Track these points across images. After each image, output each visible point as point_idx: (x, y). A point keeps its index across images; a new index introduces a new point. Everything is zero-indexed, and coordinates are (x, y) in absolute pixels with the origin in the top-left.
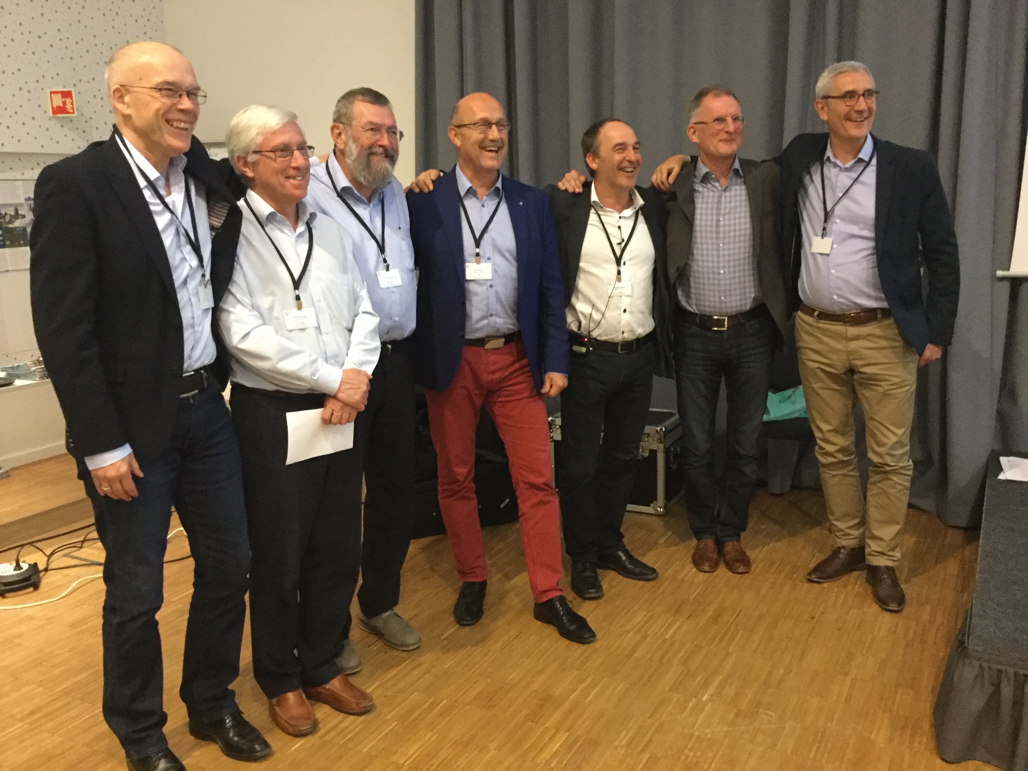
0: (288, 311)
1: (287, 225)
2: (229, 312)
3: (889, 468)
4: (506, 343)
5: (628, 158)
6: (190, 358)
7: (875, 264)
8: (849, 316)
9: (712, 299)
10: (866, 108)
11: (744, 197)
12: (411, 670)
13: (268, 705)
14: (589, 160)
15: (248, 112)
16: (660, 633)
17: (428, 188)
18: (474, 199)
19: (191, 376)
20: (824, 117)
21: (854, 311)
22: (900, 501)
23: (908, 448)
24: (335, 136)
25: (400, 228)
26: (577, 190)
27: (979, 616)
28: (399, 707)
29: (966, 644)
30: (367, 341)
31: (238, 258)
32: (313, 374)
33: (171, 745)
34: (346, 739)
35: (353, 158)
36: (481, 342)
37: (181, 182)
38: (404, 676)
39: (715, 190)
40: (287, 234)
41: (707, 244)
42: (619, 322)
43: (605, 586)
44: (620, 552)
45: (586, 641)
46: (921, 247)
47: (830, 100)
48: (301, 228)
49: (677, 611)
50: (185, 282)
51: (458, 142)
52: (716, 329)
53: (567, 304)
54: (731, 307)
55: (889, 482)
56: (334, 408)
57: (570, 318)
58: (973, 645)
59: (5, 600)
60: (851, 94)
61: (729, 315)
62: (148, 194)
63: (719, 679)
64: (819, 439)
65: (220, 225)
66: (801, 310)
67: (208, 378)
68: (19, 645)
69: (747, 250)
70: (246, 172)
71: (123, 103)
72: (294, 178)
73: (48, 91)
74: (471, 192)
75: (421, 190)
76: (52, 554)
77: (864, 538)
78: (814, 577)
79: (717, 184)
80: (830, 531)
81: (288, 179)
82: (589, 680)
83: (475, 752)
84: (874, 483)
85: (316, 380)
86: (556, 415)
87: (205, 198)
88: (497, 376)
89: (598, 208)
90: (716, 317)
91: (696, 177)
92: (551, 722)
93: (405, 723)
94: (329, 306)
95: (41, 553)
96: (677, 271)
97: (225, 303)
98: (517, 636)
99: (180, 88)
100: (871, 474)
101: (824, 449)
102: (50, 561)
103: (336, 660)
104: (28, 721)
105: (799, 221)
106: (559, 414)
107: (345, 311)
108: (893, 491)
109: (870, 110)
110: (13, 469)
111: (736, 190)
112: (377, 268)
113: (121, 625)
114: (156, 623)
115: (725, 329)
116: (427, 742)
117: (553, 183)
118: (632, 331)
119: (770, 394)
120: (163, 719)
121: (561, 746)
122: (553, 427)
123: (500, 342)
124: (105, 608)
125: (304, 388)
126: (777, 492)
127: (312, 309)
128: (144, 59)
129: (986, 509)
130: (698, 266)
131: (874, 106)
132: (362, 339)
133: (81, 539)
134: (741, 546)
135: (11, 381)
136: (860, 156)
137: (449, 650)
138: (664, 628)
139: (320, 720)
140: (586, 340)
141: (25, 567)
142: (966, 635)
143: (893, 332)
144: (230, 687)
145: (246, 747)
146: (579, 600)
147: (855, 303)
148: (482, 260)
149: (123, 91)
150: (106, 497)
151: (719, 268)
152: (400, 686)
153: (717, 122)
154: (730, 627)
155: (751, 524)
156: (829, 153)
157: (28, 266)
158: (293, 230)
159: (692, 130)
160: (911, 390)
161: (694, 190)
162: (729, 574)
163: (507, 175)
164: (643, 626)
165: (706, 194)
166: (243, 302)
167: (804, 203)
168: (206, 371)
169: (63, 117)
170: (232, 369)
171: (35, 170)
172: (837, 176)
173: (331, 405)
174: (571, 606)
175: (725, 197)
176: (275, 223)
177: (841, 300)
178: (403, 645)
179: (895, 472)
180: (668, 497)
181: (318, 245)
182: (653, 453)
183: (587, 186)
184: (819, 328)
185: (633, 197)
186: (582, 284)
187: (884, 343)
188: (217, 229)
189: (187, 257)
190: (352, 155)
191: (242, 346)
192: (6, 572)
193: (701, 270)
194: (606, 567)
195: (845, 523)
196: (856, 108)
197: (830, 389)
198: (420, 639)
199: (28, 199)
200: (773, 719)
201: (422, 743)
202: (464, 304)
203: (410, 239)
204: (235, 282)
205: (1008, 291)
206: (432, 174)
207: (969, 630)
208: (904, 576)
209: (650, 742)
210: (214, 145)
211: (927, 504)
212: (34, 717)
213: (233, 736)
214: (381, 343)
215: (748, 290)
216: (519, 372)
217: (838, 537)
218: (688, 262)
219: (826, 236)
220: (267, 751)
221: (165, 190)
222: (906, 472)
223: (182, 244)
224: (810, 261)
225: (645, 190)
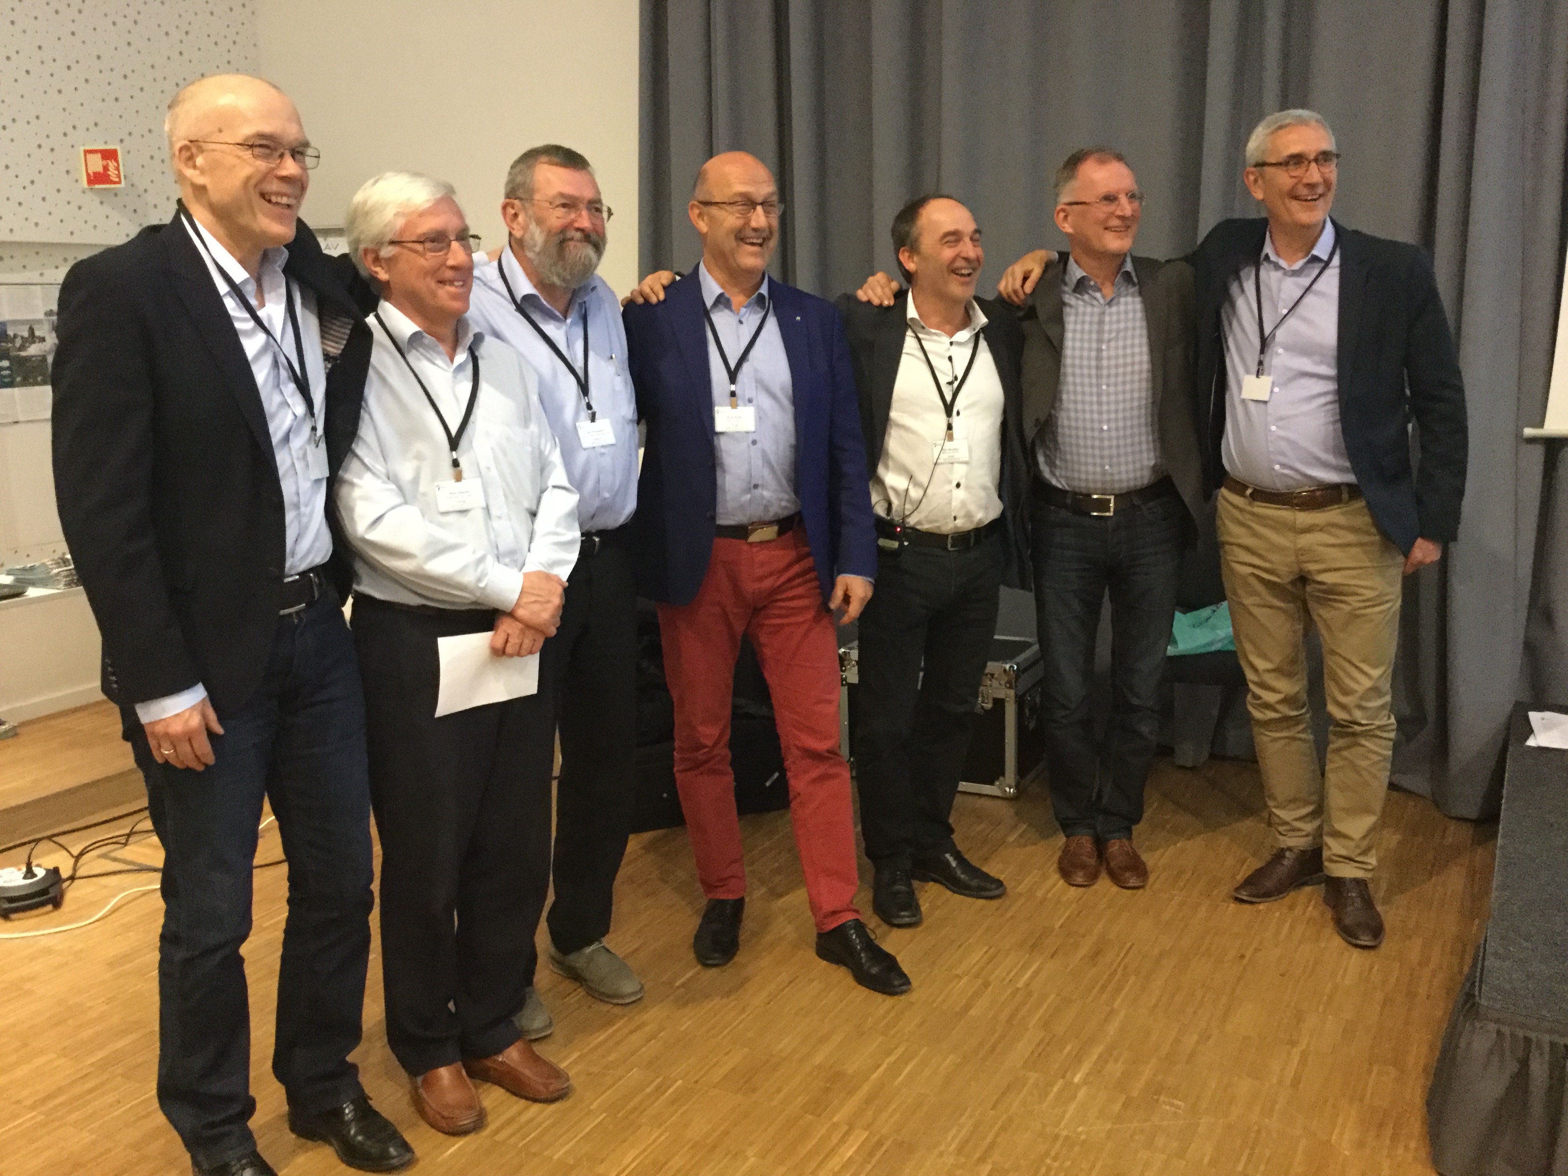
0: (441, 484)
1: (438, 353)
2: (352, 484)
3: (1358, 728)
4: (780, 533)
5: (964, 255)
6: (293, 554)
7: (1338, 417)
8: (1299, 496)
9: (1091, 468)
10: (1321, 180)
11: (1139, 315)
12: (627, 1035)
13: (409, 1086)
14: (904, 257)
15: (380, 184)
16: (1008, 980)
17: (658, 298)
18: (727, 312)
19: (295, 582)
20: (1259, 195)
21: (1307, 488)
22: (1375, 777)
23: (1388, 698)
24: (508, 219)
25: (613, 357)
26: (886, 303)
27: (1496, 954)
28: (611, 1090)
29: (1477, 998)
30: (559, 530)
31: (366, 403)
32: (479, 580)
33: (261, 1147)
34: (528, 1139)
35: (537, 249)
36: (741, 531)
37: (280, 287)
38: (617, 1043)
39: (1095, 302)
40: (439, 366)
41: (1082, 385)
42: (950, 503)
43: (924, 907)
44: (948, 856)
45: (897, 990)
46: (1408, 392)
47: (1266, 169)
48: (462, 357)
49: (1033, 947)
50: (286, 439)
51: (703, 226)
52: (1095, 514)
53: (871, 475)
54: (1121, 481)
55: (1360, 750)
56: (510, 631)
57: (875, 498)
58: (1487, 999)
59: (9, 924)
60: (1298, 159)
61: (1117, 492)
62: (231, 305)
63: (1097, 1051)
64: (1253, 683)
65: (340, 352)
66: (1226, 487)
67: (320, 585)
68: (30, 992)
69: (1144, 394)
70: (376, 273)
71: (195, 167)
72: (451, 282)
73: (82, 149)
74: (722, 301)
75: (645, 300)
76: (82, 854)
77: (1321, 836)
78: (1244, 895)
79: (1098, 295)
80: (1269, 824)
81: (440, 285)
82: (901, 1050)
83: (725, 1160)
84: (1338, 751)
85: (484, 589)
86: (851, 645)
87: (316, 311)
88: (768, 583)
89: (917, 329)
90: (1095, 497)
91: (1066, 284)
92: (842, 1115)
93: (620, 1115)
94: (502, 475)
95: (65, 853)
96: (1036, 426)
97: (346, 470)
98: (791, 982)
99: (281, 143)
100: (1331, 737)
101: (1259, 698)
102: (79, 864)
103: (513, 1019)
104: (44, 1109)
105: (1222, 348)
106: (856, 643)
107: (528, 485)
108: (1364, 763)
109: (1327, 184)
110: (23, 724)
111: (1126, 304)
112: (576, 418)
113: (188, 962)
114: (240, 960)
115: (1111, 514)
116: (650, 1145)
117: (849, 292)
118: (969, 515)
119: (1178, 615)
120: (250, 1106)
121: (857, 1152)
122: (846, 663)
123: (769, 533)
124: (163, 937)
125: (466, 601)
126: (1188, 763)
127: (479, 481)
128: (226, 100)
129: (1508, 793)
130: (1069, 418)
131: (1333, 177)
132: (552, 528)
133: (127, 831)
134: (1133, 846)
135: (20, 590)
136: (1315, 252)
137: (685, 1004)
138: (1014, 971)
139: (488, 1109)
140: (899, 529)
141: (40, 873)
142: (1477, 985)
143: (1364, 520)
144: (349, 1058)
145: (374, 1149)
146: (885, 927)
147: (1307, 477)
148: (740, 402)
149: (194, 150)
150: (167, 764)
151: (1101, 422)
152: (610, 1059)
153: (1104, 202)
154: (1116, 971)
155: (1147, 815)
156: (1268, 249)
157: (48, 414)
158: (448, 359)
159: (1062, 215)
160: (1394, 609)
161: (1064, 304)
162: (1115, 889)
163: (776, 276)
164: (983, 969)
165: (1081, 310)
166: (373, 469)
167: (1230, 324)
168: (317, 575)
169: (105, 189)
170: (355, 572)
171: (61, 269)
172: (1280, 281)
173: (506, 627)
174: (873, 937)
175: (1111, 314)
176: (421, 350)
177: (1286, 471)
178: (616, 995)
179: (1369, 734)
180: (1022, 771)
181: (488, 382)
182: (999, 704)
183: (900, 296)
184: (1253, 514)
185: (971, 312)
186: (894, 443)
187: (1351, 538)
188: (334, 358)
189: (289, 401)
190: (535, 245)
191: (371, 536)
192: (11, 881)
193: (1073, 424)
194: (925, 879)
195: (1293, 813)
196: (1305, 181)
197: (1271, 607)
198: (642, 988)
199: (49, 313)
200: (1181, 1112)
201: (643, 1146)
202: (713, 470)
203: (628, 373)
204: (362, 439)
205: (1541, 459)
206: (664, 277)
207: (1482, 974)
208: (1381, 894)
209: (992, 1146)
210: (328, 232)
211: (1417, 782)
212: (52, 1104)
213: (356, 1135)
214: (583, 535)
215: (1145, 455)
216: (798, 581)
217: (1281, 834)
218: (1053, 412)
219: (1262, 374)
220: (408, 1156)
221: (256, 298)
222: (1385, 735)
223: (281, 380)
224: (1240, 409)
225: (989, 302)
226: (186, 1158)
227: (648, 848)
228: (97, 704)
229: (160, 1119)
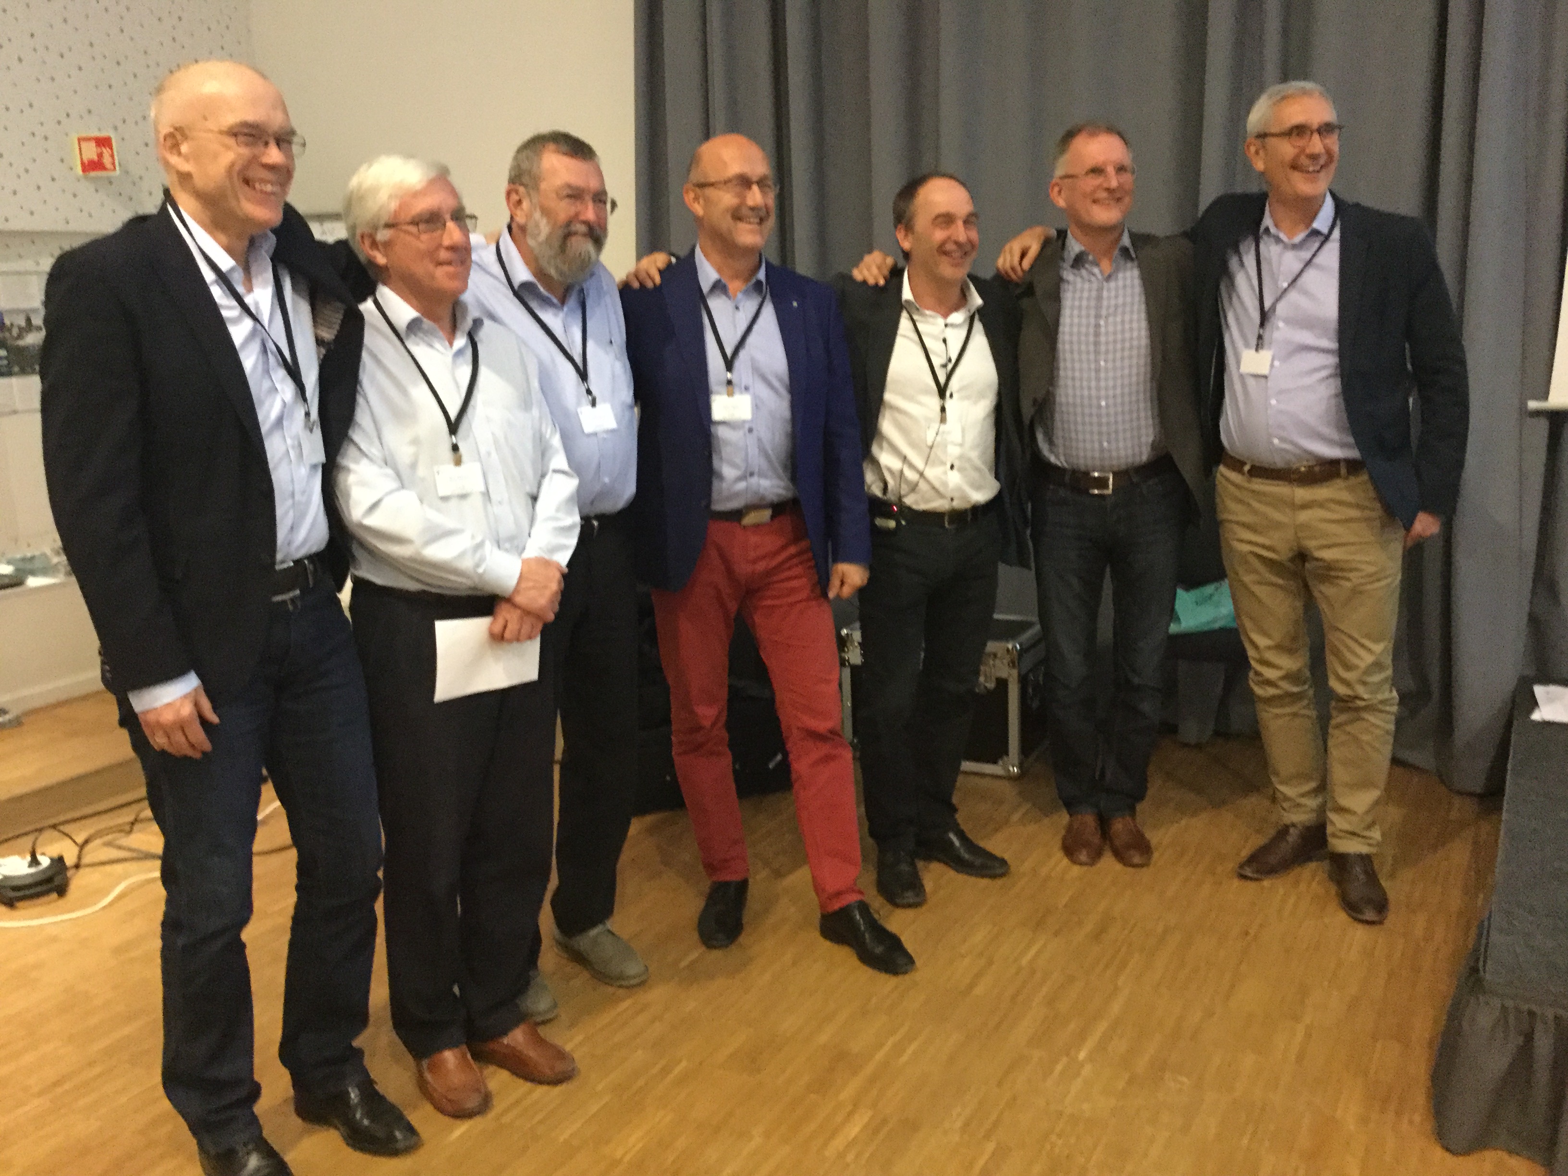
0: (440, 468)
1: (438, 337)
2: (349, 471)
3: (1361, 703)
4: (773, 517)
5: (955, 238)
6: (286, 544)
7: (1339, 391)
8: (1297, 471)
9: (1089, 446)
10: (1323, 151)
11: (1138, 289)
13: (414, 1070)
15: (374, 167)
16: (1013, 957)
17: (653, 281)
18: (724, 297)
19: (289, 568)
20: (1259, 165)
21: (1305, 463)
22: (1378, 751)
23: (1389, 672)
24: (511, 204)
25: (611, 342)
26: (881, 282)
27: (1501, 930)
28: (615, 1073)
29: (1482, 972)
30: (560, 515)
31: (361, 386)
32: (478, 565)
34: (534, 1120)
35: (542, 237)
36: (736, 515)
37: (266, 273)
38: (622, 1025)
39: (1093, 279)
40: (438, 350)
41: (1080, 361)
42: (946, 484)
43: (928, 885)
44: (951, 835)
45: (901, 969)
46: (1409, 366)
47: (1268, 139)
48: (461, 341)
49: (1038, 925)
50: (277, 426)
51: (698, 209)
52: (1096, 492)
53: (866, 455)
54: (1119, 458)
55: (1363, 724)
56: (508, 617)
57: (870, 477)
58: (1490, 974)
60: (1300, 130)
61: (1116, 469)
62: (217, 293)
63: (1102, 1027)
64: (1254, 659)
65: (333, 337)
66: (1224, 464)
67: (315, 572)
68: (36, 981)
69: (1142, 370)
70: (374, 257)
71: (179, 154)
72: (449, 264)
73: (76, 137)
74: (719, 287)
75: (641, 284)
76: (86, 842)
77: (1325, 811)
78: (1248, 872)
79: (1096, 270)
80: (1274, 799)
81: (439, 266)
82: (905, 1029)
83: (731, 1141)
84: (1338, 726)
85: (481, 574)
87: (308, 298)
88: (761, 566)
89: (913, 310)
90: (1096, 474)
91: (1063, 259)
92: (847, 1093)
93: (624, 1097)
94: (503, 460)
95: (70, 841)
96: (1034, 405)
97: (343, 457)
98: (795, 963)
99: (265, 132)
100: (1334, 713)
101: (1261, 674)
102: (84, 852)
103: (517, 1001)
104: (49, 1096)
105: (1222, 325)
106: (857, 625)
107: (529, 469)
108: (1365, 738)
109: (1329, 153)
110: (26, 714)
111: (1125, 278)
112: (577, 404)
113: (189, 948)
114: (243, 946)
115: (1110, 489)
116: (657, 1125)
117: (844, 272)
118: (964, 497)
119: (1180, 592)
120: (255, 1092)
121: (861, 1130)
122: (847, 644)
123: (766, 514)
124: (164, 924)
125: (463, 586)
126: (1193, 741)
127: (477, 465)
128: (210, 88)
129: (1513, 765)
130: (1067, 396)
131: (1336, 148)
132: (552, 512)
133: (131, 818)
134: (1138, 824)
135: (20, 580)
136: (1316, 225)
137: (689, 984)
138: (1018, 949)
140: (895, 509)
141: (45, 862)
142: (1482, 959)
143: (1367, 494)
144: (356, 1043)
145: (380, 1133)
146: (889, 907)
147: (1306, 451)
148: (736, 390)
149: (179, 137)
150: (163, 753)
151: (1099, 398)
152: (615, 1040)
153: (1091, 175)
154: (1119, 949)
155: (1151, 792)
156: (1267, 221)
158: (447, 343)
159: (1056, 189)
160: (1394, 584)
161: (1061, 280)
162: (1118, 867)
163: (775, 261)
164: (986, 948)
165: (1079, 286)
166: (370, 455)
167: (1230, 298)
168: (313, 562)
169: (99, 177)
170: (353, 557)
171: (47, 259)
172: (1280, 255)
173: (505, 613)
174: (876, 916)
175: (1109, 290)
176: (420, 334)
177: (1285, 446)
178: (621, 977)
179: (1370, 708)
180: (1026, 750)
181: (487, 368)
182: (1002, 683)
183: (896, 274)
184: (1252, 491)
185: (967, 293)
186: (887, 425)
187: (1354, 513)
188: (329, 343)
189: (278, 386)
190: (538, 235)
191: (369, 521)
192: (16, 870)
193: (1071, 401)
194: (929, 859)
195: (1297, 789)
196: (1308, 151)
197: (1270, 584)
198: (647, 969)
200: (1185, 1088)
201: (648, 1128)
202: (710, 457)
203: (626, 357)
204: (359, 425)
205: (1545, 433)
206: (660, 259)
207: (1486, 951)
208: (1387, 868)
209: (996, 1124)
210: (321, 218)
211: (1422, 758)
212: (59, 1090)
213: (362, 1119)
214: (581, 518)
215: (1143, 431)
216: (795, 561)
217: (1284, 809)
218: (1050, 388)
219: (1262, 348)
220: (415, 1138)
221: (244, 284)
222: (1388, 708)
223: (271, 367)
224: (1238, 387)
225: (985, 281)
226: (192, 1143)
227: (651, 830)
228: (97, 693)
229: (166, 1104)
